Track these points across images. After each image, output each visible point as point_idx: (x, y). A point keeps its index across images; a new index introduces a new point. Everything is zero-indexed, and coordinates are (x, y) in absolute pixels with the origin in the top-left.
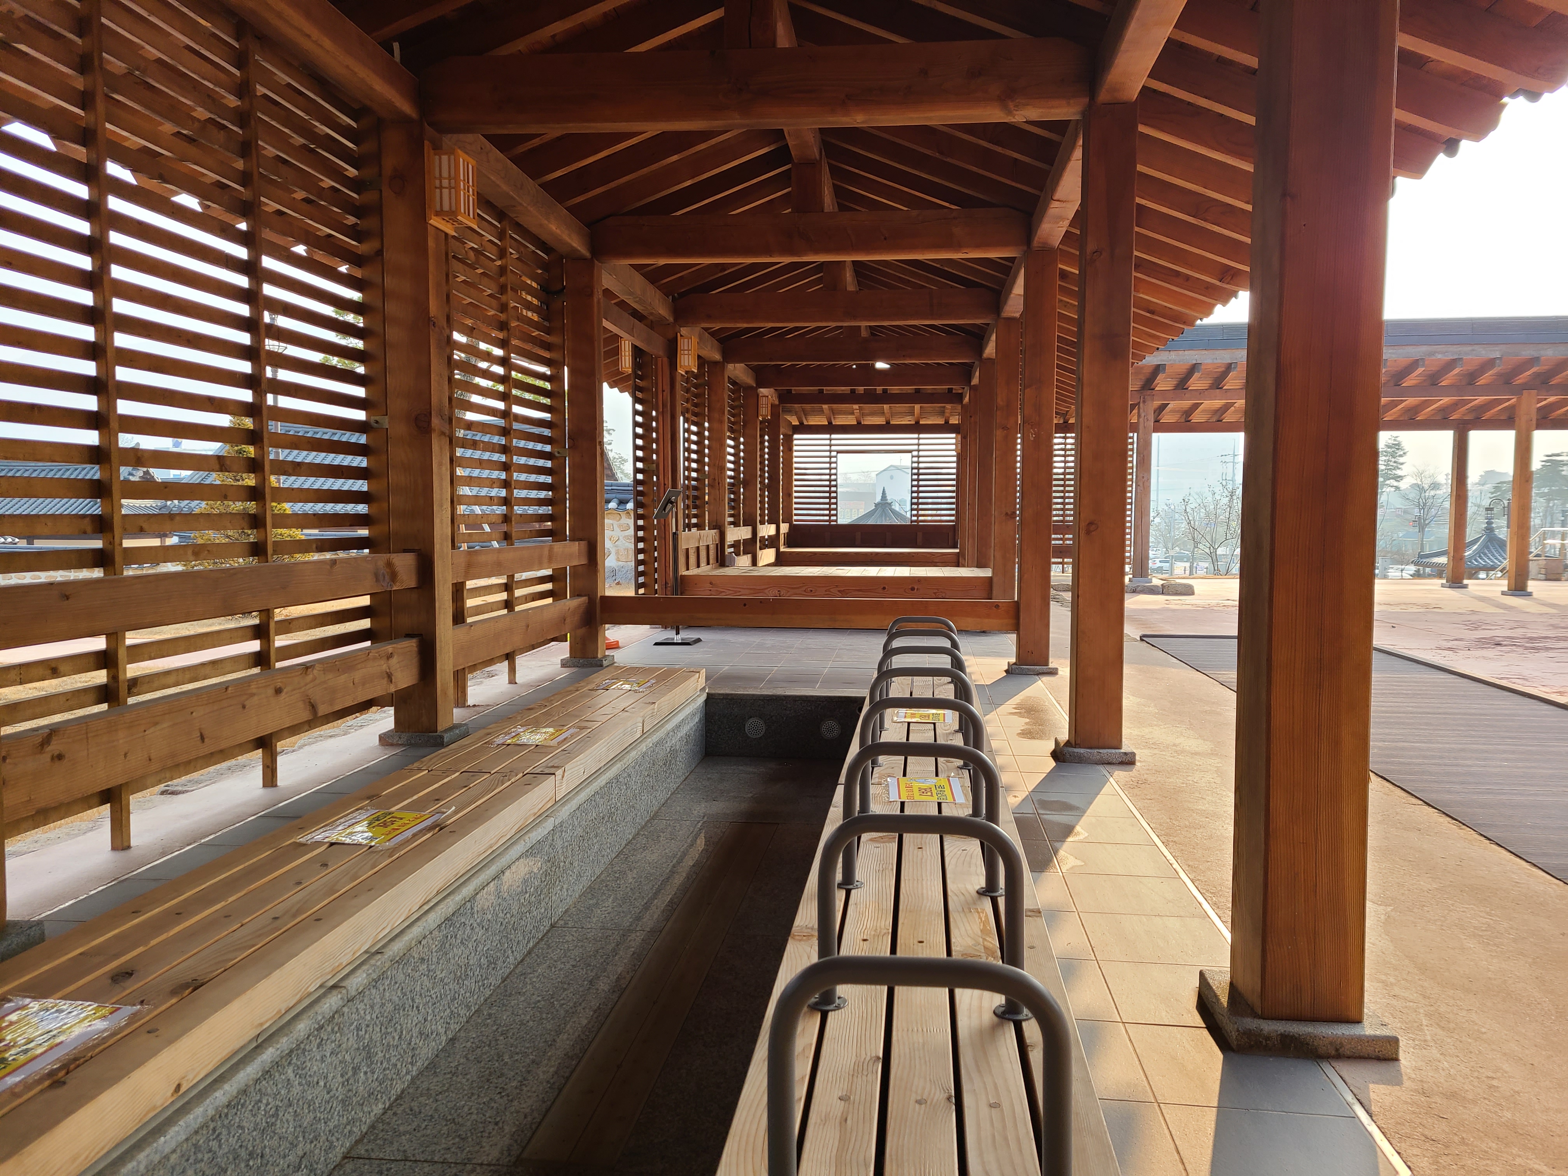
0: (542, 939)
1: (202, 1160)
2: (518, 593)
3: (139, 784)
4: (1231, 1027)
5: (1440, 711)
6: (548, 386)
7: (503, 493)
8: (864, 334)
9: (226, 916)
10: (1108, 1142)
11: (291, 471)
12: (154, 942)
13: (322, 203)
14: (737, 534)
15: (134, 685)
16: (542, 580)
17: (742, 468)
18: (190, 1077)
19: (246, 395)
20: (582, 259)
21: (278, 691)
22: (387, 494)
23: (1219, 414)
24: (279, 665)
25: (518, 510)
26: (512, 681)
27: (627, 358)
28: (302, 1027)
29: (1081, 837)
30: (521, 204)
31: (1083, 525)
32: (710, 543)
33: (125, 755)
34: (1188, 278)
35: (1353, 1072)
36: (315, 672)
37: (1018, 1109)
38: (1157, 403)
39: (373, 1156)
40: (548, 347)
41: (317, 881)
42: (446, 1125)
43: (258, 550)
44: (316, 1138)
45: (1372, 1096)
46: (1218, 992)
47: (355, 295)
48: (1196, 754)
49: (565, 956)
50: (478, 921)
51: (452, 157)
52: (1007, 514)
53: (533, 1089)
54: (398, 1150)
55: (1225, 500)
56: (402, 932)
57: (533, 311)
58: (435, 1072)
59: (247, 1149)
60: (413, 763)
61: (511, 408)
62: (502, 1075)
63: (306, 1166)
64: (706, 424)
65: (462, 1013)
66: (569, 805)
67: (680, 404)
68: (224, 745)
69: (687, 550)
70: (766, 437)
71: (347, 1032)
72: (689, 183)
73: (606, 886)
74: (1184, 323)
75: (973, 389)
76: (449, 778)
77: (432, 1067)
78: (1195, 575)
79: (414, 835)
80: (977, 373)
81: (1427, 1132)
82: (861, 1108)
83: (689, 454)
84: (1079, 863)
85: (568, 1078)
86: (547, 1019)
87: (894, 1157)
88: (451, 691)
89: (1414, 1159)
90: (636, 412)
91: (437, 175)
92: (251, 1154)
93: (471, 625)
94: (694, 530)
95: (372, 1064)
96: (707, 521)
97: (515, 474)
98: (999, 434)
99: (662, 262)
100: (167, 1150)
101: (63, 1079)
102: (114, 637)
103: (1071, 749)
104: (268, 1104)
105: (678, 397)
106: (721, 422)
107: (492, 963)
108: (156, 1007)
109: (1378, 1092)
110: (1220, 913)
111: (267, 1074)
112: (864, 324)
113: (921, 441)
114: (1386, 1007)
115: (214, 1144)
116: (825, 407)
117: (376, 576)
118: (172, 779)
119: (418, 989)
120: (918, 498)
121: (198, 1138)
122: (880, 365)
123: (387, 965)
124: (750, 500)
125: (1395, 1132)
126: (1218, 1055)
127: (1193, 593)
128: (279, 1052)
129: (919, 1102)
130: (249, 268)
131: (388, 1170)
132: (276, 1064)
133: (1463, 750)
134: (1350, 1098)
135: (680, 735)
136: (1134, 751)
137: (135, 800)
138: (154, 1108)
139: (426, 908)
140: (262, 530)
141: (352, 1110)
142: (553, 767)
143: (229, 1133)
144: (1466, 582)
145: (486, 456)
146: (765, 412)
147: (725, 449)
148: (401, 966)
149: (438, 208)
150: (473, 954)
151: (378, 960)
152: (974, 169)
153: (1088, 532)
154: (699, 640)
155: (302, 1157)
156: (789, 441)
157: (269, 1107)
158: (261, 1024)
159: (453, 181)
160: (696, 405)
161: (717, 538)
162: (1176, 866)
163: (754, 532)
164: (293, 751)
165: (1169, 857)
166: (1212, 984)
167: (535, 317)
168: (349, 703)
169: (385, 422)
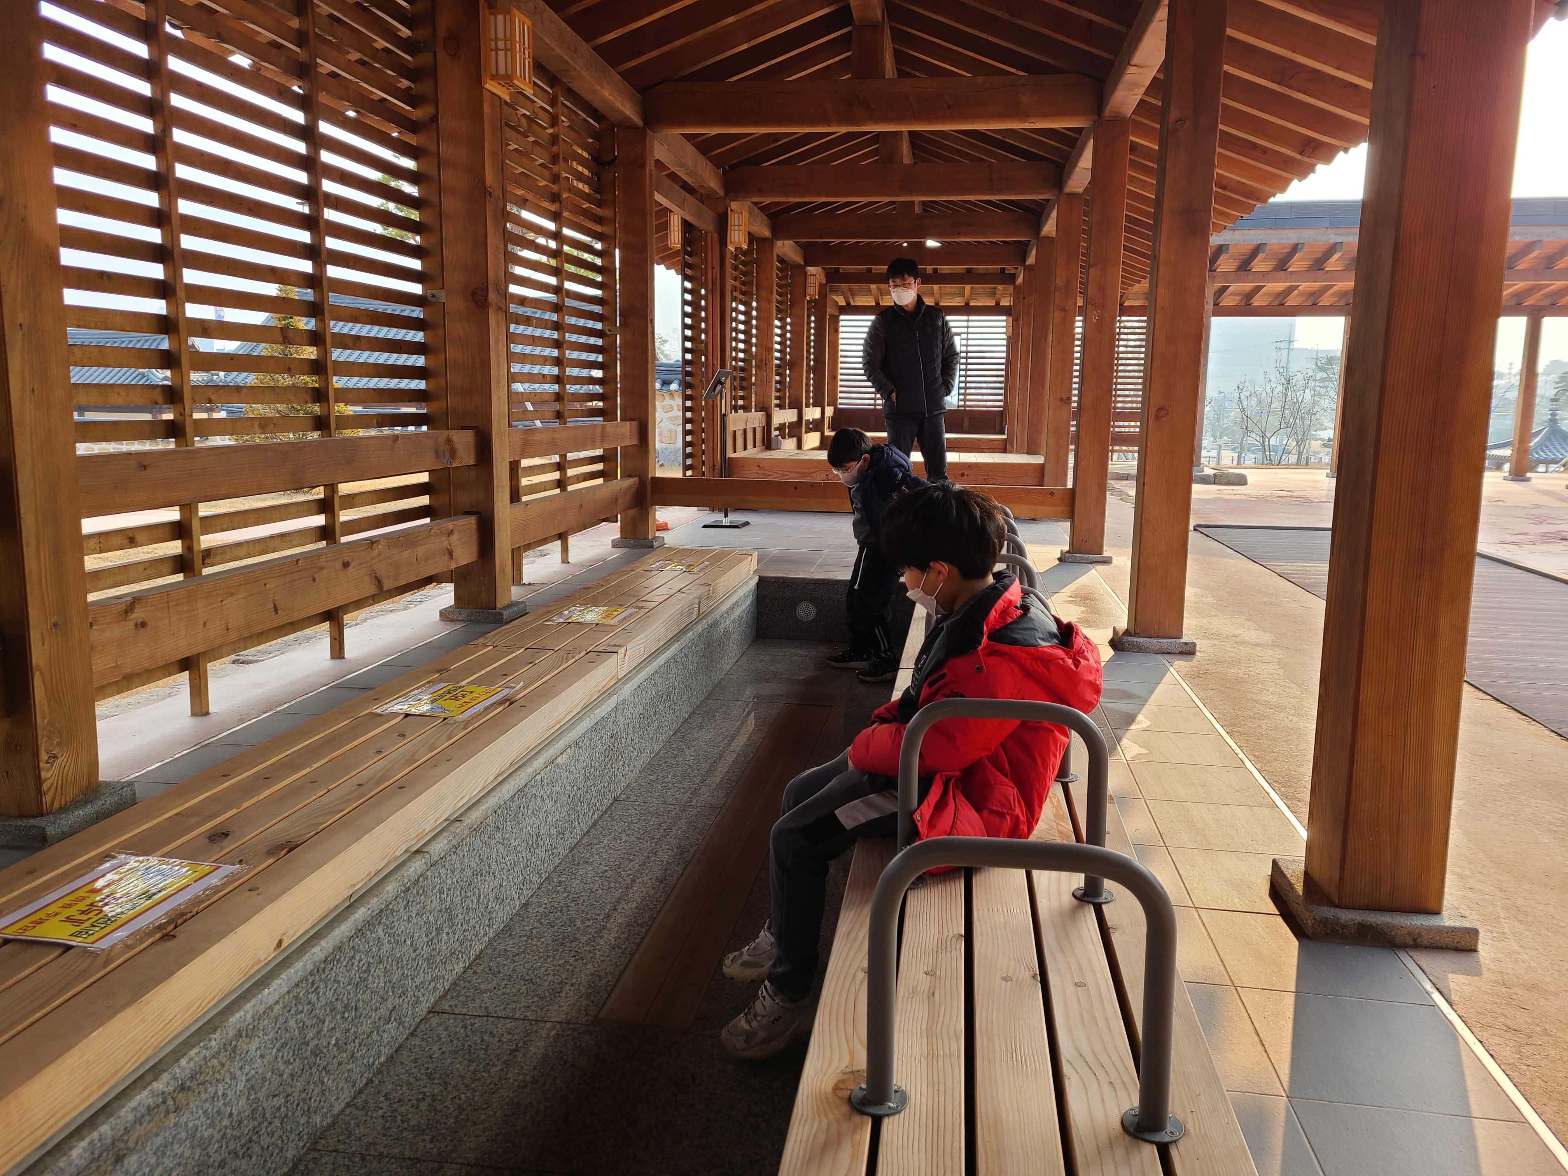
0: (605, 812)
1: (302, 1012)
2: (571, 472)
3: (215, 653)
4: (1306, 916)
5: (1507, 605)
6: (598, 261)
7: (555, 371)
8: (917, 210)
9: (314, 780)
10: (1196, 1023)
11: (351, 345)
12: (245, 805)
13: (376, 65)
14: (784, 416)
15: (208, 555)
16: (593, 460)
17: (788, 350)
18: (291, 933)
19: (306, 266)
20: (634, 127)
21: (346, 565)
22: (444, 369)
23: (1281, 297)
24: (344, 540)
25: (571, 388)
26: (565, 560)
27: (676, 233)
28: (390, 889)
29: (1144, 726)
30: (574, 69)
31: (1152, 410)
32: (757, 425)
33: (204, 624)
34: (1265, 150)
35: (1433, 962)
36: (380, 546)
37: (1103, 988)
38: (1218, 285)
39: (457, 1011)
40: (599, 220)
41: (397, 751)
42: (525, 985)
43: (321, 423)
44: (404, 993)
45: (1452, 985)
46: (1293, 881)
47: (408, 163)
48: (1257, 645)
49: (629, 829)
50: (548, 792)
51: (508, 17)
52: (1062, 399)
53: (606, 954)
54: (480, 1006)
55: (1280, 388)
56: (478, 801)
57: (585, 182)
58: (511, 935)
59: (342, 1002)
60: (477, 639)
61: (563, 284)
62: (575, 939)
63: (395, 1019)
64: (754, 304)
65: (533, 880)
66: (630, 684)
67: (730, 283)
68: (296, 617)
69: (735, 432)
70: (813, 318)
71: (431, 895)
72: (744, 47)
73: (665, 763)
74: (1258, 199)
75: (1029, 269)
76: (514, 654)
77: (507, 930)
78: (1243, 465)
79: (486, 709)
80: (1034, 253)
81: (1508, 1022)
82: (948, 983)
83: (737, 334)
84: (1144, 751)
85: (639, 945)
86: (615, 888)
87: (984, 1031)
88: (509, 568)
89: (1496, 1048)
90: (685, 290)
91: (493, 37)
92: (346, 1007)
93: (527, 503)
94: (741, 411)
95: (453, 925)
96: (753, 403)
97: (567, 352)
98: (1057, 315)
99: (715, 131)
100: (271, 1002)
101: (172, 933)
102: (188, 508)
103: (1130, 639)
104: (360, 961)
105: (728, 275)
106: (769, 301)
107: (561, 833)
108: (255, 867)
109: (1457, 982)
110: (1289, 803)
111: (359, 932)
112: (918, 199)
113: (971, 324)
114: (1462, 899)
115: (313, 997)
116: (873, 286)
117: (437, 452)
118: (246, 649)
119: (494, 856)
120: (966, 382)
121: (298, 990)
122: (931, 243)
123: (466, 832)
124: (796, 380)
125: (1476, 1022)
126: (1295, 942)
127: (1245, 483)
128: (370, 912)
129: (1004, 979)
130: (306, 133)
131: (473, 1024)
132: (369, 924)
133: (1531, 646)
134: (1428, 986)
135: (733, 617)
136: (1195, 641)
137: (212, 667)
138: (259, 962)
139: (500, 779)
140: (325, 404)
141: (436, 967)
142: (615, 645)
143: (326, 987)
144: (1529, 475)
145: (538, 332)
146: (813, 291)
147: (772, 330)
148: (478, 834)
149: (494, 72)
150: (543, 825)
151: (457, 828)
152: (1045, 31)
153: (1157, 418)
154: (747, 524)
155: (392, 1011)
156: (835, 321)
157: (362, 963)
158: (354, 885)
159: (508, 43)
160: (744, 283)
161: (764, 420)
162: (1241, 755)
163: (800, 415)
164: (357, 624)
165: (1235, 747)
166: (1286, 873)
167: (586, 189)
168: (413, 579)
169: (442, 296)
